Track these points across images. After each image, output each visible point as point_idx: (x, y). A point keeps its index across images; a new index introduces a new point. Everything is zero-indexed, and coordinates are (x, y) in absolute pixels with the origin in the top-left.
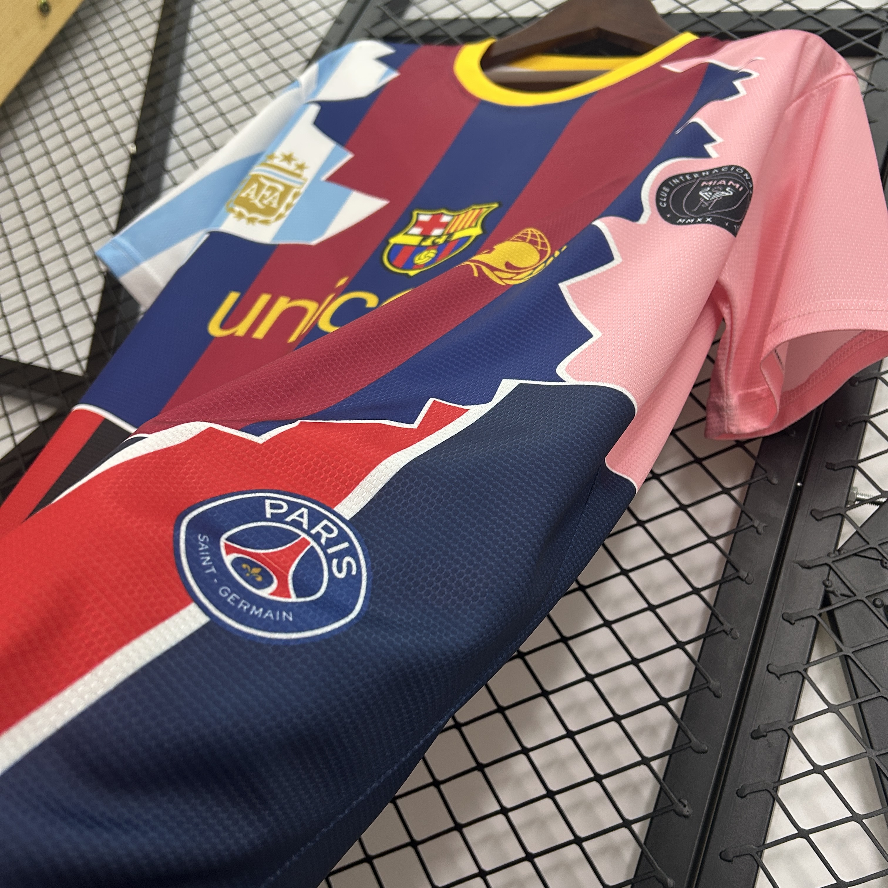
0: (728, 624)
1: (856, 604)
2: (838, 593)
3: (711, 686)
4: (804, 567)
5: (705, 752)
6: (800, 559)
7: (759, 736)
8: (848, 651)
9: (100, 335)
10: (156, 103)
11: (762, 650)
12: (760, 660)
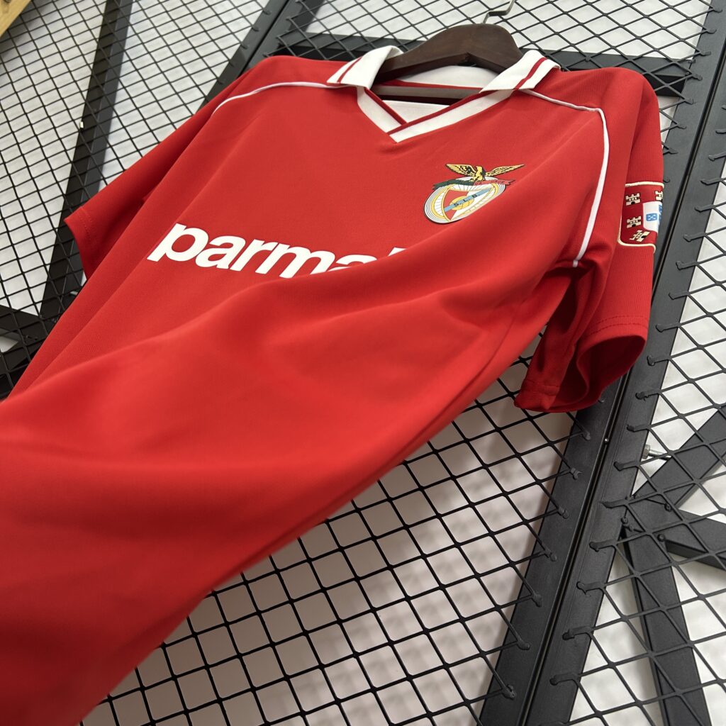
0: (549, 549)
1: (645, 538)
2: (632, 528)
3: (534, 598)
4: (607, 507)
5: (528, 649)
6: (604, 500)
7: (568, 637)
8: (637, 574)
9: (52, 282)
10: (101, 87)
11: (574, 571)
12: (571, 579)
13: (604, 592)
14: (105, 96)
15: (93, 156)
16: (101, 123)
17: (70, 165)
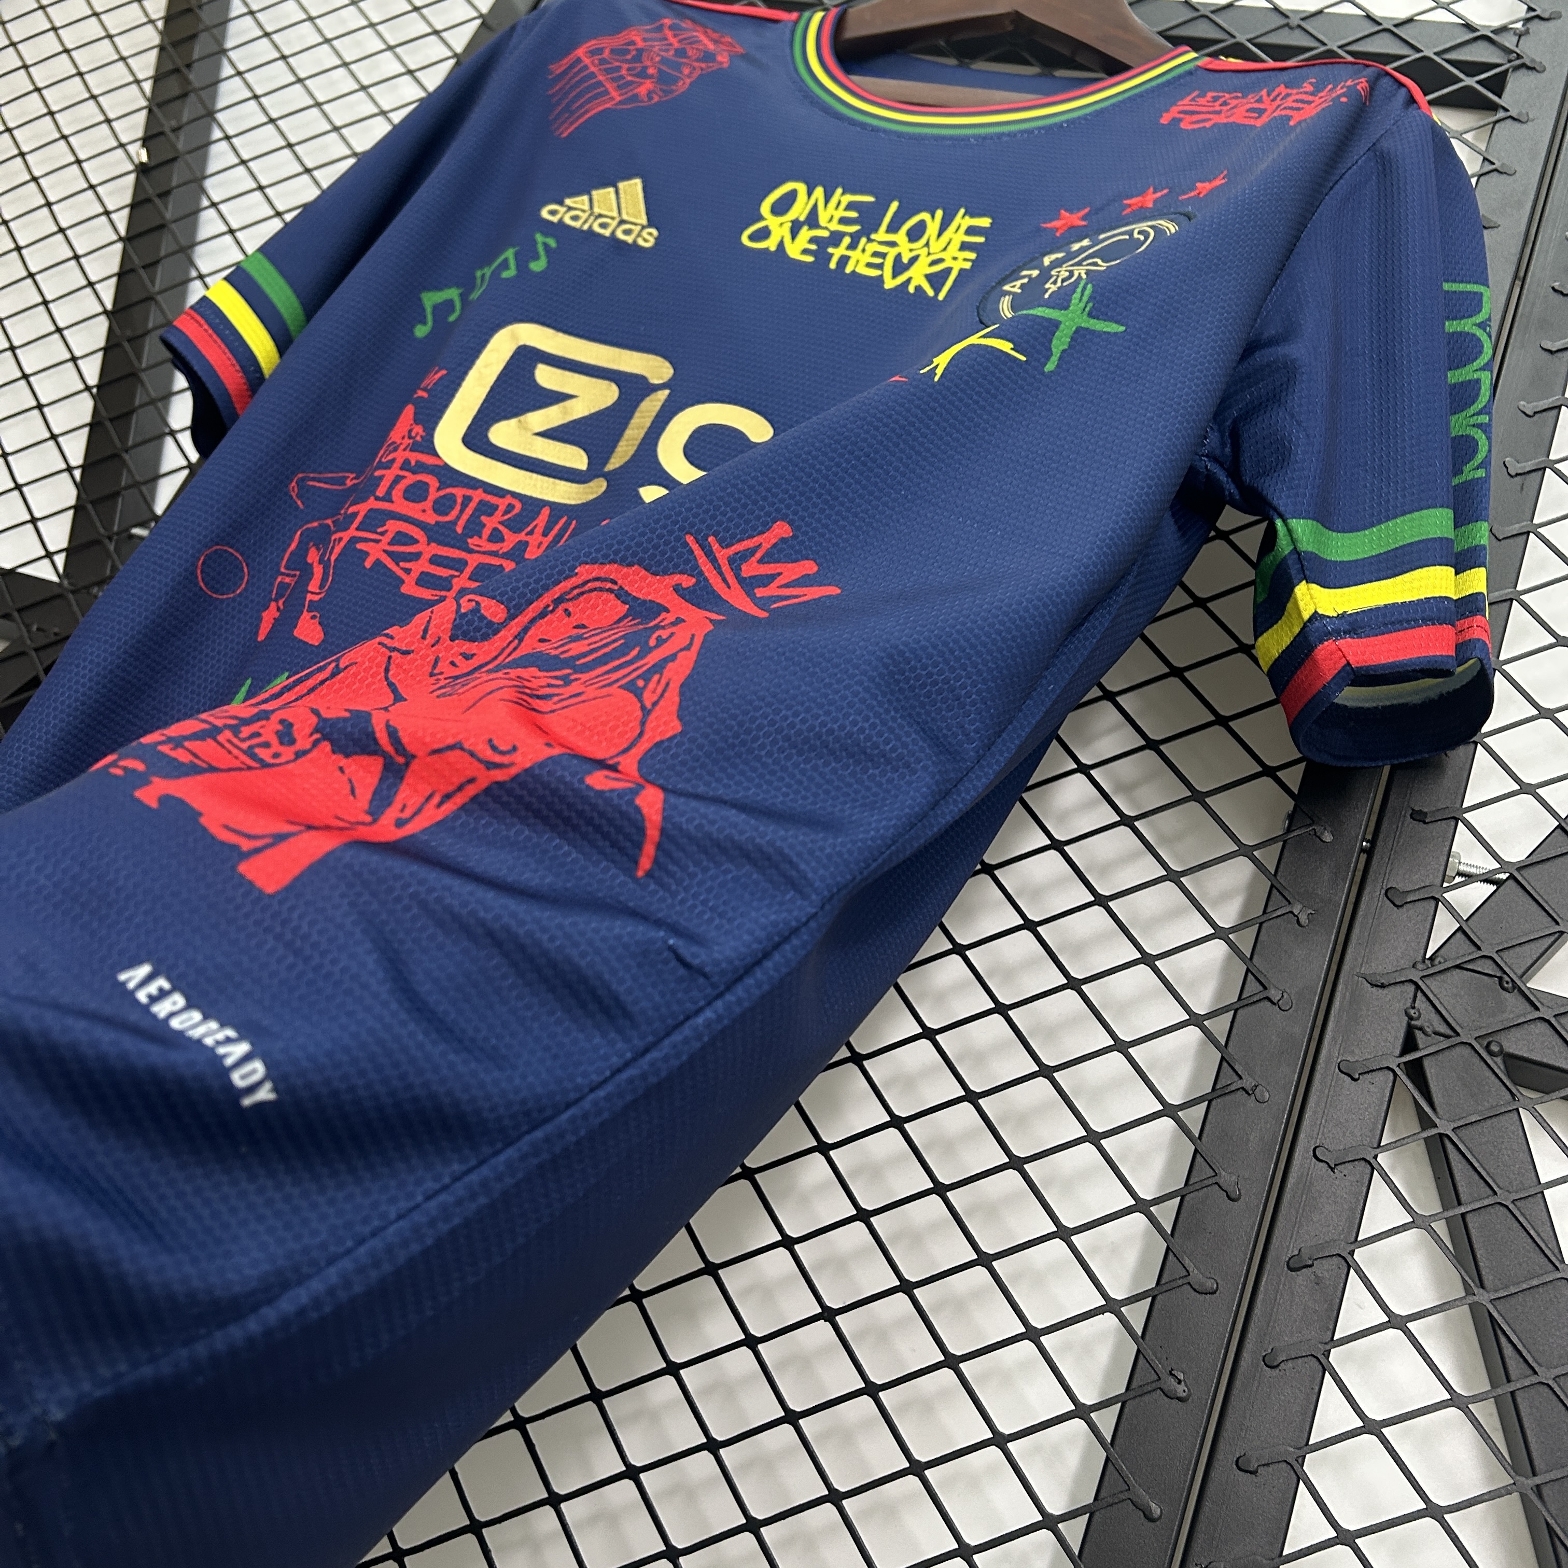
0: (1250, 1079)
1: (1458, 1050)
2: (1430, 1029)
3: (1221, 1182)
4: (1373, 985)
5: (1212, 1293)
6: (1367, 970)
7: (1300, 1265)
9: (89, 506)
11: (1305, 1123)
12: (1301, 1139)
13: (1373, 1167)
14: (195, 90)
15: (173, 226)
16: (190, 152)
17: (119, 246)
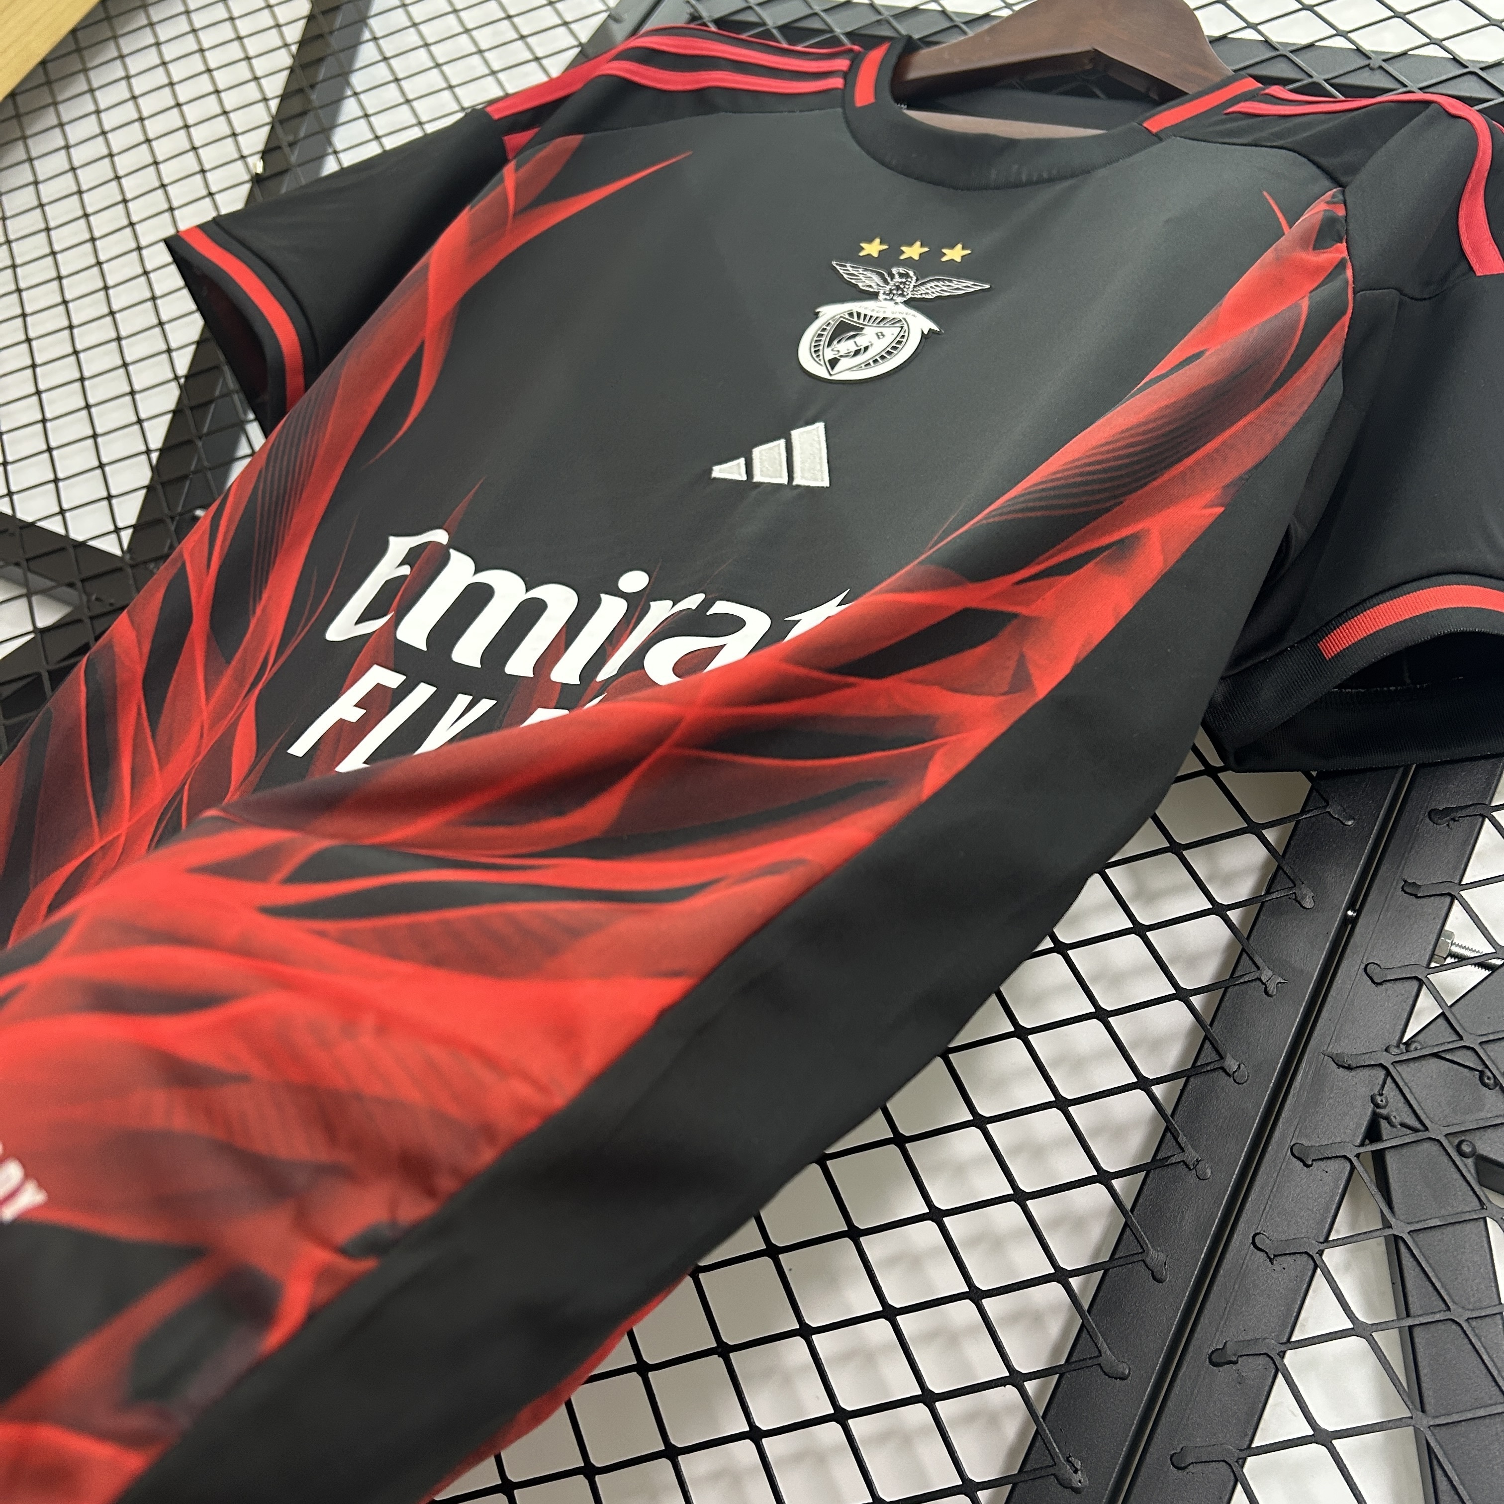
0: (1194, 1153)
1: (1426, 1145)
2: (1395, 1121)
3: (1148, 1260)
4: (1339, 1066)
5: (1123, 1378)
6: (1335, 1049)
7: (1223, 1361)
8: (1400, 1229)
9: (159, 487)
10: (308, 90)
11: (1248, 1206)
12: (1241, 1225)
13: (1317, 1265)
14: (315, 109)
